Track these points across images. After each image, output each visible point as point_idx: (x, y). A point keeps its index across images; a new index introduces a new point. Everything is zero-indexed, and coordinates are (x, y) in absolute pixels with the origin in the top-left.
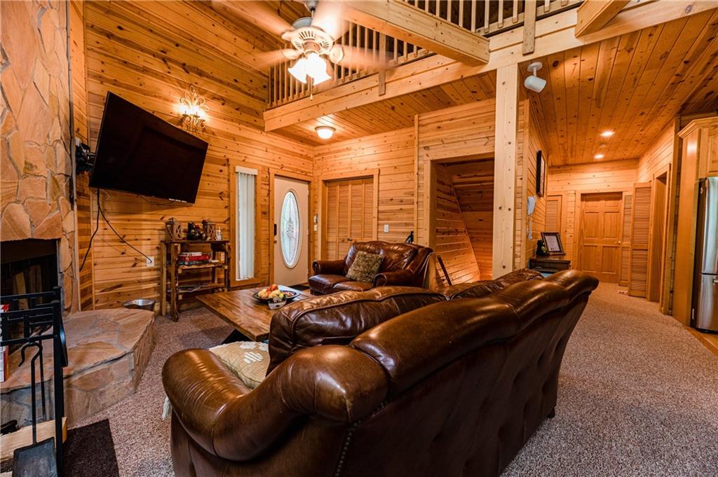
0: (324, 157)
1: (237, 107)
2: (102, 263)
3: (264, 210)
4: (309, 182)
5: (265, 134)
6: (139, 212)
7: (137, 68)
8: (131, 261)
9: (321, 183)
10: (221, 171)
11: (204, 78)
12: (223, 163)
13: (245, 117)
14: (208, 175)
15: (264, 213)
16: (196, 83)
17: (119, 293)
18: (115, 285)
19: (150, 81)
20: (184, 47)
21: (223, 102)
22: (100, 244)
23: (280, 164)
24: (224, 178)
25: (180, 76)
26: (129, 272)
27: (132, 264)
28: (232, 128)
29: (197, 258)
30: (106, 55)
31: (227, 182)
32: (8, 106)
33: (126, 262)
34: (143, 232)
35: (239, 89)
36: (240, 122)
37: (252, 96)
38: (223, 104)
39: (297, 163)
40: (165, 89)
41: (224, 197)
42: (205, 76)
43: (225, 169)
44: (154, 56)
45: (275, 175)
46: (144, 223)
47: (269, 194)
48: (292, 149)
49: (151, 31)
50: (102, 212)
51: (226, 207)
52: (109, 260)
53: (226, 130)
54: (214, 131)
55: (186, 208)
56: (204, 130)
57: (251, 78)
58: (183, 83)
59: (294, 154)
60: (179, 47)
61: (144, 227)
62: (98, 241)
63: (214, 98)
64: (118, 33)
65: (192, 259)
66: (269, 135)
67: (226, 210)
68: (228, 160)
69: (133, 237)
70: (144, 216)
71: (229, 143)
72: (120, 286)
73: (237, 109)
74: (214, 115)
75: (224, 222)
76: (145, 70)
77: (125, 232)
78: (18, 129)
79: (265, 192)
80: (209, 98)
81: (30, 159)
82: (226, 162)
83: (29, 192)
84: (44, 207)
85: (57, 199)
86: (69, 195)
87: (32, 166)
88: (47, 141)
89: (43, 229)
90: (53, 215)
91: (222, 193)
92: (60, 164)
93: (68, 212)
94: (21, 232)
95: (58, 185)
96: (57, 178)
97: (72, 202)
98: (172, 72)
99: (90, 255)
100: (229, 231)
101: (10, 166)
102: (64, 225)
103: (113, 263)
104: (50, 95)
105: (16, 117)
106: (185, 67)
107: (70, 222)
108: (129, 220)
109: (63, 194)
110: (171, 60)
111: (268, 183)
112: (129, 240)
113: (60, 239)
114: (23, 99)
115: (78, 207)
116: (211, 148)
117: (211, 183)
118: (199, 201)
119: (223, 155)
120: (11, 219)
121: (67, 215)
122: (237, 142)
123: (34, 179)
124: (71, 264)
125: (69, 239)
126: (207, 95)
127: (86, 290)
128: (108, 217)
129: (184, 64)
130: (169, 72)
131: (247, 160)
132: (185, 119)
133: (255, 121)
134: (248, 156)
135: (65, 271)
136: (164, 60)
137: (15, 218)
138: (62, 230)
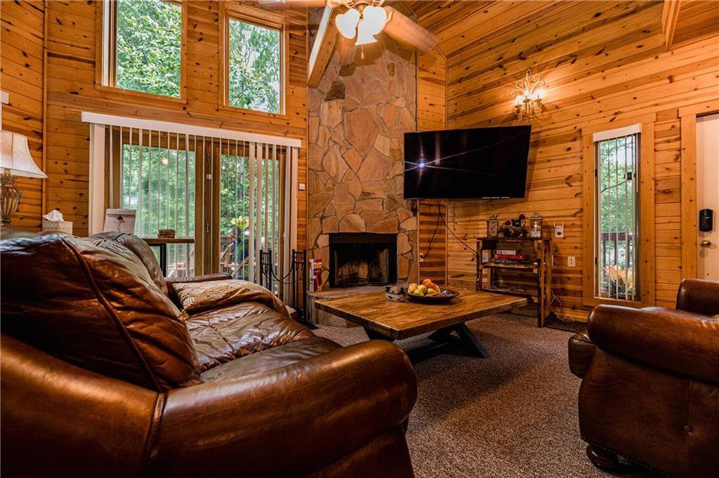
1: (599, 50)
2: (453, 256)
3: (661, 187)
6: (478, 215)
7: (478, 91)
8: (470, 256)
10: (569, 149)
11: (545, 50)
12: (571, 138)
14: (549, 161)
15: (667, 192)
16: (535, 63)
17: (461, 281)
18: (460, 274)
19: (486, 95)
20: (520, 36)
21: (573, 59)
22: (451, 241)
24: (574, 157)
25: (517, 69)
26: (469, 265)
27: (469, 259)
28: (591, 85)
30: (459, 97)
31: (579, 161)
32: (350, 168)
33: (467, 256)
34: (480, 231)
35: (604, 22)
37: (633, 12)
38: (573, 62)
40: (501, 93)
41: (574, 181)
42: (546, 47)
43: (576, 145)
44: (492, 69)
45: (698, 116)
46: (480, 223)
47: (678, 157)
49: (490, 49)
50: (454, 215)
51: (576, 195)
52: (457, 253)
53: (579, 92)
54: (557, 103)
56: (544, 108)
58: (518, 74)
60: (515, 41)
61: (480, 227)
62: (450, 238)
63: (559, 63)
64: (467, 73)
66: (675, 52)
67: (578, 200)
68: (580, 131)
69: (471, 236)
70: (481, 217)
72: (462, 275)
73: (599, 53)
74: (559, 85)
75: (574, 215)
76: (485, 88)
77: (467, 232)
78: (358, 177)
79: (666, 156)
80: (551, 68)
81: (367, 190)
82: (578, 135)
83: (365, 207)
84: (380, 215)
85: (395, 210)
86: (410, 206)
87: (369, 194)
88: (388, 177)
89: (378, 228)
90: (389, 220)
91: (570, 177)
92: (400, 189)
93: (409, 217)
94: (356, 228)
95: (395, 202)
96: (396, 197)
97: (414, 211)
98: (507, 71)
99: (443, 249)
100: (581, 226)
101: (349, 196)
102: (402, 226)
103: (459, 256)
104: (392, 150)
105: (356, 171)
106: (522, 57)
107: (411, 224)
108: (470, 221)
109: (403, 206)
110: (506, 61)
111: (678, 136)
112: (469, 238)
113: (397, 234)
114: (363, 160)
115: (421, 214)
116: (552, 126)
117: (552, 169)
118: (534, 194)
119: (572, 127)
120: (348, 222)
121: (407, 219)
122: (599, 99)
123: (371, 200)
124: (411, 251)
125: (408, 235)
126: (548, 67)
127: (436, 272)
128: (456, 220)
129: (521, 53)
130: (505, 74)
131: (618, 117)
132: (518, 111)
133: (640, 47)
134: (621, 110)
135: (403, 255)
136: (501, 66)
137: (352, 221)
138: (399, 229)
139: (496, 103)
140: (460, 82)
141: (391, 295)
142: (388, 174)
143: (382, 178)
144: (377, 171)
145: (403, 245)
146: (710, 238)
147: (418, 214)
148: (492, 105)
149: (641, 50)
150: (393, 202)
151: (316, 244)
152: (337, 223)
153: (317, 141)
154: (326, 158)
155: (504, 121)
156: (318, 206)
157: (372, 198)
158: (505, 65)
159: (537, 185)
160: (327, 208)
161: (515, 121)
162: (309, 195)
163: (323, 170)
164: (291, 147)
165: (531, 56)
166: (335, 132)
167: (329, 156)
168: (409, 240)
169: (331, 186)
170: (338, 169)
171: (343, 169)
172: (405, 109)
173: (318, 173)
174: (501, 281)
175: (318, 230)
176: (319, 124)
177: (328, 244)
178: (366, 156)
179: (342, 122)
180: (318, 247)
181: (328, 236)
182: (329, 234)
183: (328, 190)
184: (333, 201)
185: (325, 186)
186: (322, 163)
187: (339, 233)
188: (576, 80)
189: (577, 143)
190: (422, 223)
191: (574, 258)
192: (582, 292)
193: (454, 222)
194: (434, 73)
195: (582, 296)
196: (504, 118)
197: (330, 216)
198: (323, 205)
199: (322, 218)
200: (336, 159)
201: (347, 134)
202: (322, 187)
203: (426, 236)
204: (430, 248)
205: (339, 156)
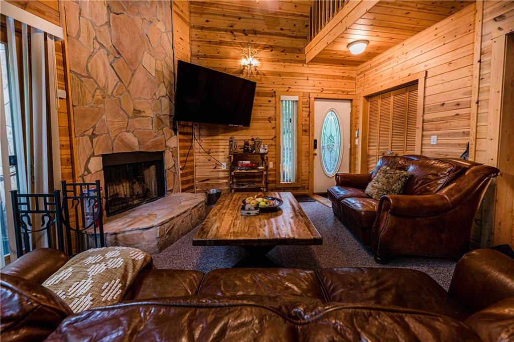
0: (366, 73)
1: (282, 50)
2: (200, 166)
3: (304, 128)
4: (351, 100)
5: (306, 65)
6: (217, 135)
7: (216, 43)
8: (213, 165)
9: (362, 99)
10: (270, 101)
11: (258, 36)
12: (271, 95)
13: (289, 56)
14: (260, 106)
15: (305, 131)
16: (252, 41)
17: (208, 184)
18: (205, 179)
19: (223, 49)
20: (244, 18)
21: (271, 49)
22: (198, 154)
23: (320, 88)
24: (272, 106)
25: (242, 40)
26: (213, 172)
27: (214, 167)
28: (279, 68)
29: (247, 165)
30: (200, 41)
31: (274, 109)
32: (120, 80)
33: (212, 165)
34: (220, 147)
35: (284, 35)
36: (285, 61)
37: (295, 37)
38: (271, 51)
39: (339, 85)
40: (233, 52)
41: (272, 120)
42: (258, 34)
43: (272, 99)
44: (226, 31)
45: (315, 98)
46: (220, 141)
47: (309, 115)
48: (333, 74)
49: (224, 15)
50: (200, 135)
51: (273, 128)
52: (203, 164)
53: (274, 70)
54: (265, 72)
55: (245, 131)
56: (258, 73)
57: (295, 22)
58: (243, 44)
59: (334, 77)
60: (241, 20)
61: (220, 144)
62: (197, 153)
63: (265, 48)
64: (207, 25)
65: (243, 165)
66: (309, 66)
67: (274, 130)
68: (275, 92)
69: (214, 150)
70: (220, 137)
71: (277, 79)
72: (208, 180)
73: (283, 52)
74: (266, 61)
75: (272, 139)
76: (221, 43)
77: (210, 147)
78: (129, 92)
79: (305, 114)
80: (261, 49)
81: (139, 108)
82: (273, 94)
83: (137, 126)
84: (150, 134)
85: (162, 129)
86: (172, 127)
87: (140, 111)
88: (154, 97)
89: (149, 146)
90: (158, 138)
91: (270, 117)
92: (165, 109)
93: (172, 136)
94: (131, 148)
95: (162, 122)
96: (162, 117)
97: (175, 130)
98: (236, 38)
99: (192, 161)
100: (275, 145)
101: (122, 112)
102: (168, 144)
103: (205, 166)
104: (156, 71)
105: (127, 85)
106: (245, 32)
107: (174, 142)
108: (212, 140)
109: (167, 126)
110: (236, 31)
111: (308, 106)
112: (213, 152)
113: (164, 151)
114: (133, 75)
115: (180, 133)
116: (262, 85)
117: (262, 111)
118: (253, 125)
119: (271, 89)
120: (122, 140)
121: (170, 138)
122: (282, 77)
123: (142, 118)
124: (174, 165)
125: (171, 152)
126: (259, 47)
127: (189, 180)
128: (202, 138)
129: (244, 30)
130: (235, 39)
131: (290, 90)
132: (244, 69)
133: (298, 57)
134: (291, 87)
135: (169, 169)
136: (232, 32)
137: (126, 140)
138: (166, 146)
139: (229, 58)
140: (201, 29)
142: (155, 94)
143: (149, 97)
144: (146, 90)
145: (169, 161)
146: (316, 151)
147: (178, 133)
148: (227, 58)
149: (297, 59)
150: (160, 122)
151: (87, 169)
152: (110, 142)
153: (79, 35)
154: (92, 61)
155: (235, 73)
156: (86, 122)
157: (143, 116)
158: (235, 33)
159: (254, 120)
160: (97, 125)
161: (241, 75)
162: (73, 106)
163: (89, 77)
164: (45, 34)
165: (250, 35)
166: (100, 32)
167: (96, 60)
168: (173, 156)
169: (100, 97)
170: (107, 79)
171: (113, 81)
172: (165, 34)
173: (83, 79)
174: (235, 180)
175: (88, 152)
176: (80, 14)
177: (102, 168)
178: (135, 71)
179: (108, 23)
180: (89, 172)
181: (101, 158)
182: (103, 155)
183: (98, 102)
184: (104, 117)
185: (93, 97)
186: (87, 66)
187: (113, 154)
188: (273, 62)
189: (274, 98)
190: (180, 140)
191: (272, 163)
192: (275, 181)
193: (200, 140)
194: (182, 11)
195: (275, 183)
196: (235, 70)
197: (102, 134)
198: (93, 120)
199: (93, 136)
200: (105, 66)
201: (114, 41)
202: (89, 98)
203: (183, 151)
204: (186, 162)
205: (108, 64)
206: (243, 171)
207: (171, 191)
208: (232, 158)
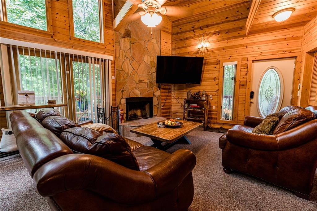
1: (227, 32)
2: (174, 105)
3: (242, 83)
4: (295, 57)
5: (246, 38)
6: (183, 89)
7: (184, 39)
9: (305, 55)
10: (215, 67)
11: (209, 28)
12: (216, 63)
13: (232, 34)
14: (209, 71)
15: (243, 85)
16: (206, 32)
17: (177, 115)
19: (188, 42)
20: (201, 20)
21: (218, 33)
23: (259, 52)
24: (217, 71)
25: (199, 33)
26: (180, 109)
27: (180, 106)
28: (224, 44)
29: (195, 107)
30: (176, 41)
31: (218, 72)
32: (134, 69)
33: (179, 105)
34: (184, 96)
35: (229, 21)
36: (228, 39)
37: (238, 20)
38: (218, 35)
39: (282, 46)
40: (193, 42)
41: (216, 79)
42: (209, 26)
43: (217, 66)
44: (190, 31)
45: (253, 61)
46: (184, 93)
47: (247, 74)
48: (274, 38)
49: (189, 22)
50: (174, 89)
51: (217, 84)
52: (175, 104)
53: (219, 47)
54: (212, 50)
56: (208, 51)
58: (199, 35)
60: (199, 21)
61: (184, 94)
62: (173, 98)
63: (214, 34)
64: (180, 31)
66: (249, 37)
67: (217, 86)
68: (219, 61)
69: (181, 98)
70: (184, 91)
71: (222, 52)
72: (177, 113)
73: (227, 33)
74: (214, 42)
75: (216, 92)
76: (187, 39)
77: (179, 96)
78: (137, 73)
79: (243, 73)
80: (211, 35)
81: (141, 79)
82: (218, 63)
83: (140, 86)
84: (146, 89)
85: (152, 87)
86: (158, 86)
87: (142, 81)
88: (149, 73)
89: (145, 95)
90: (150, 91)
91: (215, 78)
92: (154, 78)
93: (158, 90)
94: (137, 95)
95: (152, 84)
96: (152, 82)
97: (159, 88)
98: (196, 33)
99: (170, 102)
100: (218, 95)
101: (134, 82)
102: (155, 94)
103: (176, 105)
104: (151, 62)
105: (136, 71)
106: (201, 28)
107: (158, 93)
108: (180, 92)
109: (155, 86)
110: (195, 29)
111: (247, 67)
112: (180, 99)
113: (153, 98)
114: (139, 66)
115: (162, 89)
116: (210, 58)
117: (210, 74)
118: (203, 83)
119: (216, 59)
120: (133, 93)
121: (156, 91)
122: (226, 50)
123: (142, 83)
124: (158, 104)
125: (157, 98)
126: (210, 35)
127: (167, 112)
128: (175, 91)
129: (201, 27)
130: (195, 34)
131: (231, 58)
132: (199, 51)
133: (239, 33)
134: (232, 55)
135: (155, 106)
136: (193, 31)
137: (135, 93)
138: (154, 95)
139: (191, 46)
140: (177, 34)
141: (160, 126)
142: (149, 72)
143: (147, 74)
144: (145, 71)
145: (155, 100)
146: (253, 100)
147: (161, 89)
148: (190, 46)
149: (239, 35)
150: (151, 84)
151: (120, 103)
152: (129, 93)
153: (119, 56)
154: (123, 64)
155: (194, 54)
156: (120, 86)
157: (143, 83)
158: (195, 31)
159: (204, 80)
160: (124, 87)
161: (198, 54)
162: (117, 81)
163: (122, 70)
164: (108, 60)
165: (204, 29)
166: (127, 53)
167: (125, 64)
168: (157, 100)
169: (126, 77)
170: (128, 70)
171: (131, 69)
172: (156, 44)
173: (120, 71)
174: (191, 115)
175: (121, 97)
176: (120, 49)
177: (125, 102)
178: (140, 64)
179: (130, 48)
180: (121, 104)
181: (125, 99)
183: (125, 79)
184: (127, 84)
185: (123, 77)
186: (122, 67)
187: (130, 98)
188: (219, 41)
189: (218, 65)
190: (162, 92)
191: (215, 106)
192: (217, 118)
193: (174, 92)
194: (167, 29)
195: (217, 119)
196: (194, 52)
197: (126, 90)
198: (123, 85)
199: (123, 91)
201: (132, 54)
202: (122, 78)
203: (164, 98)
204: (165, 103)
205: (129, 64)
206: (192, 110)
207: (156, 115)
208: (185, 102)
